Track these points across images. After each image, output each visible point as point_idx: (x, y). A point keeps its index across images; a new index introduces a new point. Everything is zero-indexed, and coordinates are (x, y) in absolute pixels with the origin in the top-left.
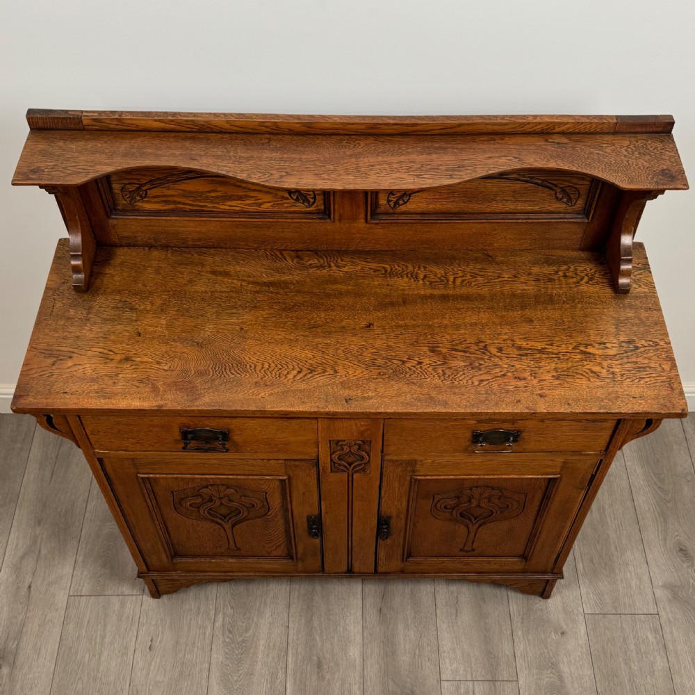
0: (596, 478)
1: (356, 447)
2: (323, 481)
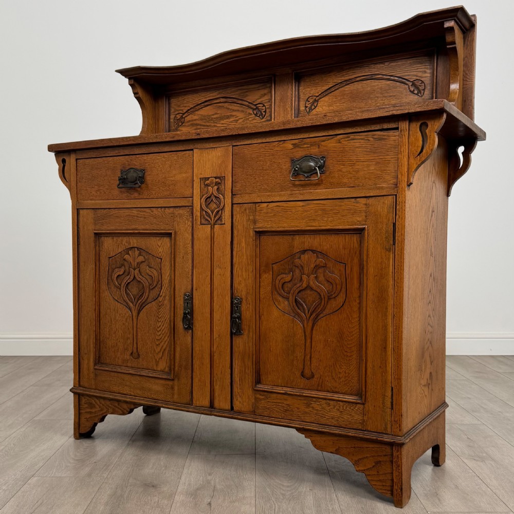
0: (397, 224)
1: (216, 187)
2: (195, 236)
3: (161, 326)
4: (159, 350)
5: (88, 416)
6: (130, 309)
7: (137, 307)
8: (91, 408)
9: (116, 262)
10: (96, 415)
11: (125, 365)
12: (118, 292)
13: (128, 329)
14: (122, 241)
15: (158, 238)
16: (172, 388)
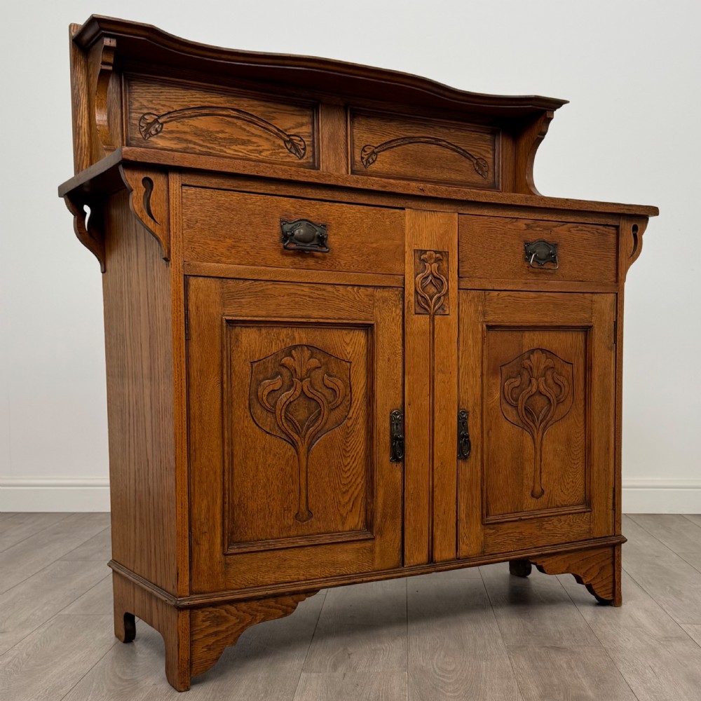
0: (618, 323)
1: (435, 265)
2: (407, 330)
3: (351, 463)
4: (347, 499)
5: (211, 640)
6: (294, 444)
7: (307, 439)
8: (218, 625)
9: (266, 368)
10: (230, 633)
11: (285, 535)
12: (269, 419)
13: (291, 476)
14: (279, 334)
15: (345, 332)
16: (372, 551)
